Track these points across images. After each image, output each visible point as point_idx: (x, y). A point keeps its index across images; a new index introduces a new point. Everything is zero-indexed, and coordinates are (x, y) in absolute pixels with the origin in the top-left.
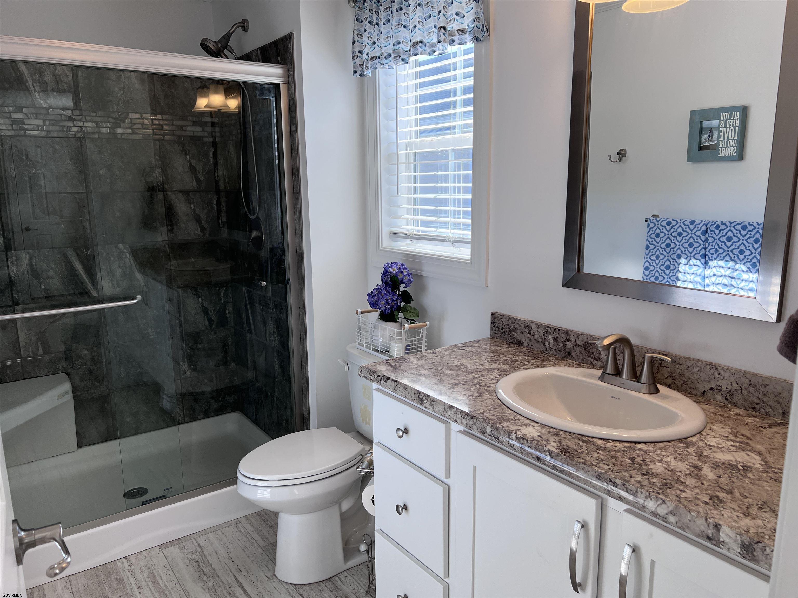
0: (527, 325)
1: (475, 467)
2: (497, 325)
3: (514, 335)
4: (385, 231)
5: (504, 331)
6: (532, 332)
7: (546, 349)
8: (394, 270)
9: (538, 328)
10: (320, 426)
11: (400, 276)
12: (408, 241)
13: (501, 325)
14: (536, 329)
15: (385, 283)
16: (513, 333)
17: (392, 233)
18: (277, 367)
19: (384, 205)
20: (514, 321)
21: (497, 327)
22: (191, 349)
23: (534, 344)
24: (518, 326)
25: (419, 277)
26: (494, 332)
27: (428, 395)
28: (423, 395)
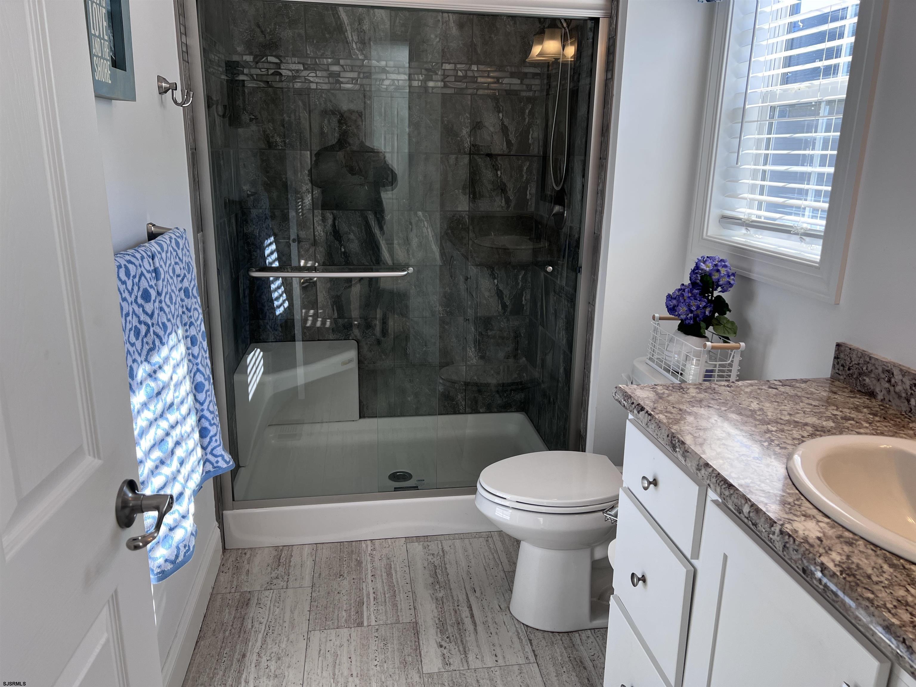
0: (887, 368)
1: (725, 557)
2: (842, 362)
3: (864, 380)
4: (714, 213)
5: (851, 372)
6: (893, 381)
7: (911, 409)
8: (706, 267)
9: (903, 376)
10: (596, 451)
11: (715, 276)
12: (743, 231)
13: (848, 363)
14: (900, 377)
15: (694, 284)
16: (865, 378)
17: (724, 217)
18: (562, 370)
19: (717, 179)
20: (868, 360)
21: (843, 366)
22: (481, 334)
23: (894, 398)
24: (873, 368)
25: (747, 281)
26: (837, 371)
27: (682, 442)
28: (677, 440)
